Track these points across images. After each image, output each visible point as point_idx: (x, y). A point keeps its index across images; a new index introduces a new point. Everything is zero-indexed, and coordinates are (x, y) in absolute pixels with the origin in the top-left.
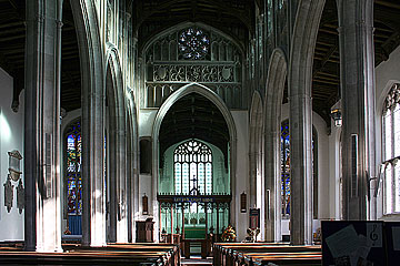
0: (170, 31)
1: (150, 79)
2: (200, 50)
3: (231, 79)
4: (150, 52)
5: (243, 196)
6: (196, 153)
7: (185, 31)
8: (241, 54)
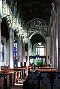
0: (32, 20)
1: (27, 31)
2: (39, 24)
3: (46, 30)
4: (27, 25)
5: (49, 56)
6: (41, 45)
7: (35, 20)
8: (48, 25)
